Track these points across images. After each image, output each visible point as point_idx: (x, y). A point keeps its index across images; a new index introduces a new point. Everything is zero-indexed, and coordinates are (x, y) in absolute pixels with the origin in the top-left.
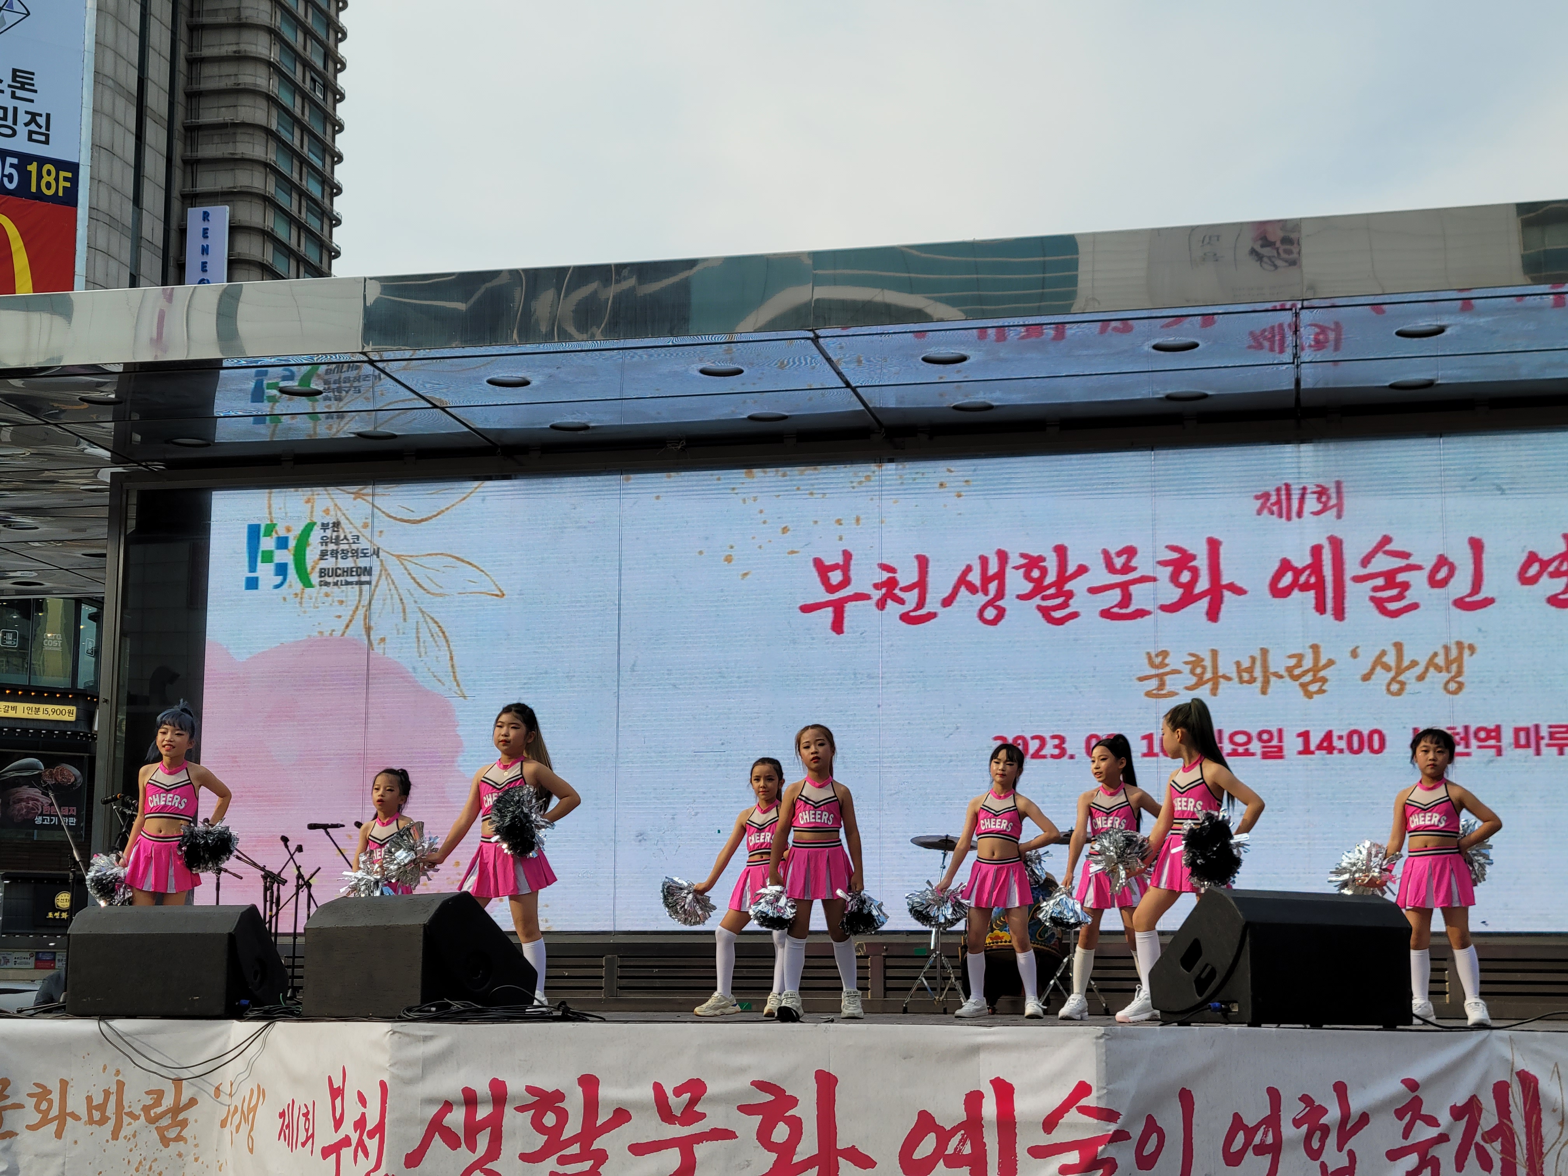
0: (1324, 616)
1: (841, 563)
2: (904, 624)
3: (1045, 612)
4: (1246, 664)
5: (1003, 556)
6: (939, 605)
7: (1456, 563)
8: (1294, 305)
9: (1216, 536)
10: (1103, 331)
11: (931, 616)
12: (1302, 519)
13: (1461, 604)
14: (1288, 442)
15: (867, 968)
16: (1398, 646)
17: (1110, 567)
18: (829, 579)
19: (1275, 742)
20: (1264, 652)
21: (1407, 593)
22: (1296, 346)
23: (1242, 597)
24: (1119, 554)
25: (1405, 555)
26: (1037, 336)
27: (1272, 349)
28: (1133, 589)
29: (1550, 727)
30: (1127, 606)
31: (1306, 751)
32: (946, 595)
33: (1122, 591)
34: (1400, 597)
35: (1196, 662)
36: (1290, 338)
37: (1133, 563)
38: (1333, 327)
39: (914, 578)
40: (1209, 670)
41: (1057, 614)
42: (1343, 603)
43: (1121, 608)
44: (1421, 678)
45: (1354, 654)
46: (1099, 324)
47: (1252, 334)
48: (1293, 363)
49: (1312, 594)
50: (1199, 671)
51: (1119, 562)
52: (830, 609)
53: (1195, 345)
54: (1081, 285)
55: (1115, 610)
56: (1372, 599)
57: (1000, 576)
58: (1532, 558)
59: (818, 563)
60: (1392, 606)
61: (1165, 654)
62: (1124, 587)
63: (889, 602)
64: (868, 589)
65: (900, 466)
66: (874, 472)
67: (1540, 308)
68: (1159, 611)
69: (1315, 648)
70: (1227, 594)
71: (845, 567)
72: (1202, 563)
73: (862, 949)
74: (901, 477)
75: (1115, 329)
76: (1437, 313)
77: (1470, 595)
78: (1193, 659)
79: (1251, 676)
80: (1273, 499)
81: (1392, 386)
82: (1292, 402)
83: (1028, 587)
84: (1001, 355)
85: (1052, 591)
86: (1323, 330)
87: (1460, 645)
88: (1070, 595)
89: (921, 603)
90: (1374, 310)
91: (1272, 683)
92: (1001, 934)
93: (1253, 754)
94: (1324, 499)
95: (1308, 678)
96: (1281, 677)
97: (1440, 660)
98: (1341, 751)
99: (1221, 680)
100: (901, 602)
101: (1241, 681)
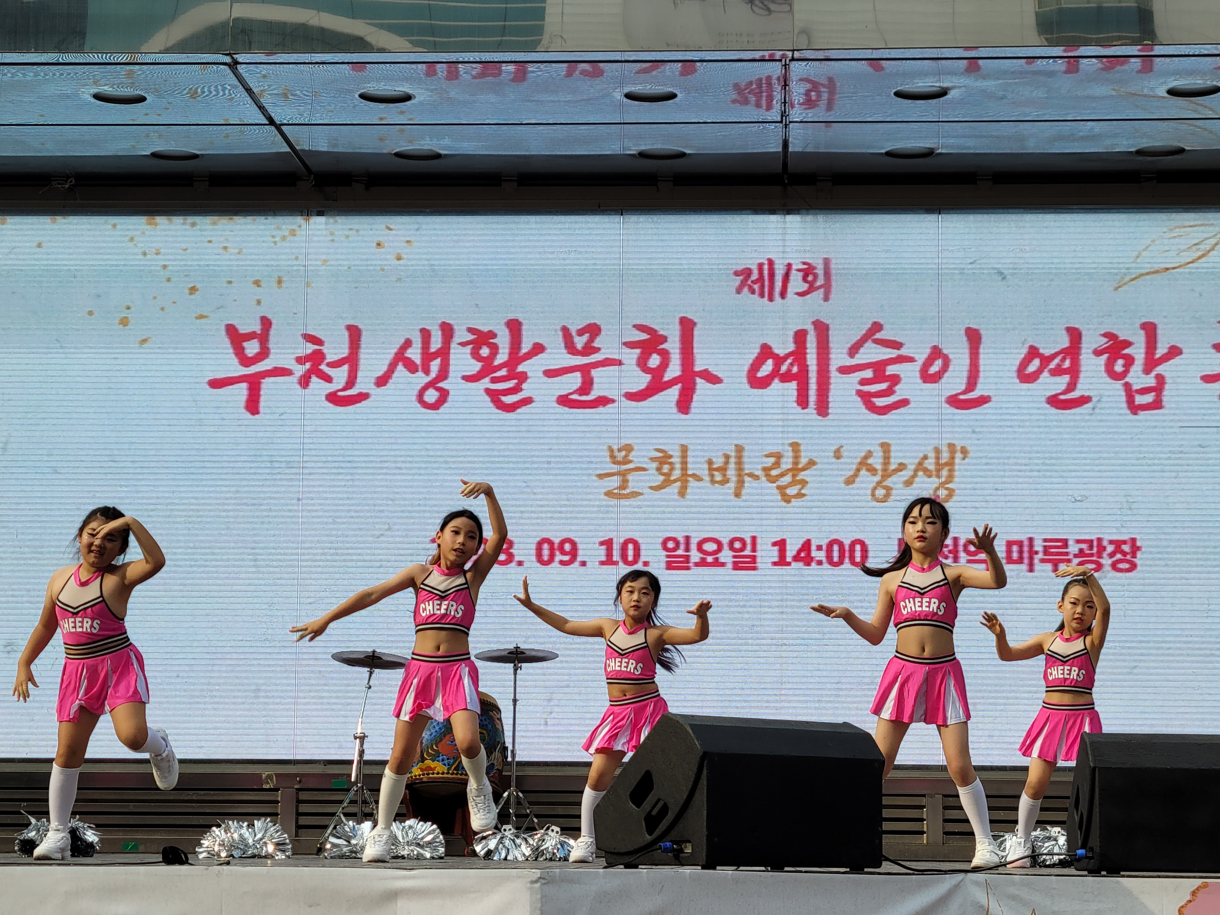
0: (806, 411)
1: (259, 332)
2: (330, 405)
3: (494, 396)
4: (719, 462)
5: (447, 330)
6: (373, 386)
7: (951, 356)
8: (784, 56)
9: (690, 316)
10: (569, 74)
11: (363, 397)
12: (784, 301)
13: (955, 401)
14: (773, 212)
15: (277, 802)
16: (886, 447)
17: (571, 348)
18: (243, 349)
19: (747, 552)
20: (739, 449)
21: (897, 388)
22: (785, 102)
23: (717, 386)
24: (580, 333)
25: (896, 345)
26: (495, 76)
27: (758, 105)
28: (594, 373)
29: (1045, 540)
30: (587, 394)
31: (782, 561)
32: (380, 374)
33: (583, 377)
34: (888, 392)
35: (663, 459)
36: (778, 96)
37: (596, 344)
38: (825, 82)
39: (344, 352)
40: (678, 466)
41: (509, 399)
42: (827, 397)
43: (580, 395)
44: (908, 483)
45: (838, 454)
46: (565, 65)
47: (736, 86)
48: (781, 122)
49: (794, 385)
50: (666, 468)
51: (580, 342)
52: (244, 385)
53: (673, 96)
54: (548, 19)
55: (575, 397)
56: (859, 393)
57: (444, 353)
58: (1033, 352)
59: (231, 330)
60: (880, 402)
61: (628, 448)
62: (585, 370)
63: (314, 379)
64: (289, 363)
65: (331, 220)
66: (300, 226)
67: (1051, 74)
68: (624, 399)
69: (795, 446)
70: (700, 383)
71: (263, 337)
72: (673, 346)
73: (272, 780)
74: (332, 234)
75: (584, 73)
76: (939, 73)
77: (964, 393)
78: (660, 455)
79: (724, 475)
80: (755, 276)
81: (888, 154)
82: (778, 167)
83: (476, 367)
84: (452, 94)
85: (503, 372)
86: (815, 86)
87: (952, 447)
88: (523, 377)
89: (351, 382)
90: (871, 65)
91: (746, 485)
92: (432, 764)
93: (723, 565)
94: (810, 278)
95: (788, 479)
96: (756, 477)
97: (930, 464)
98: (820, 563)
99: (690, 479)
100: (328, 379)
101: (713, 482)
